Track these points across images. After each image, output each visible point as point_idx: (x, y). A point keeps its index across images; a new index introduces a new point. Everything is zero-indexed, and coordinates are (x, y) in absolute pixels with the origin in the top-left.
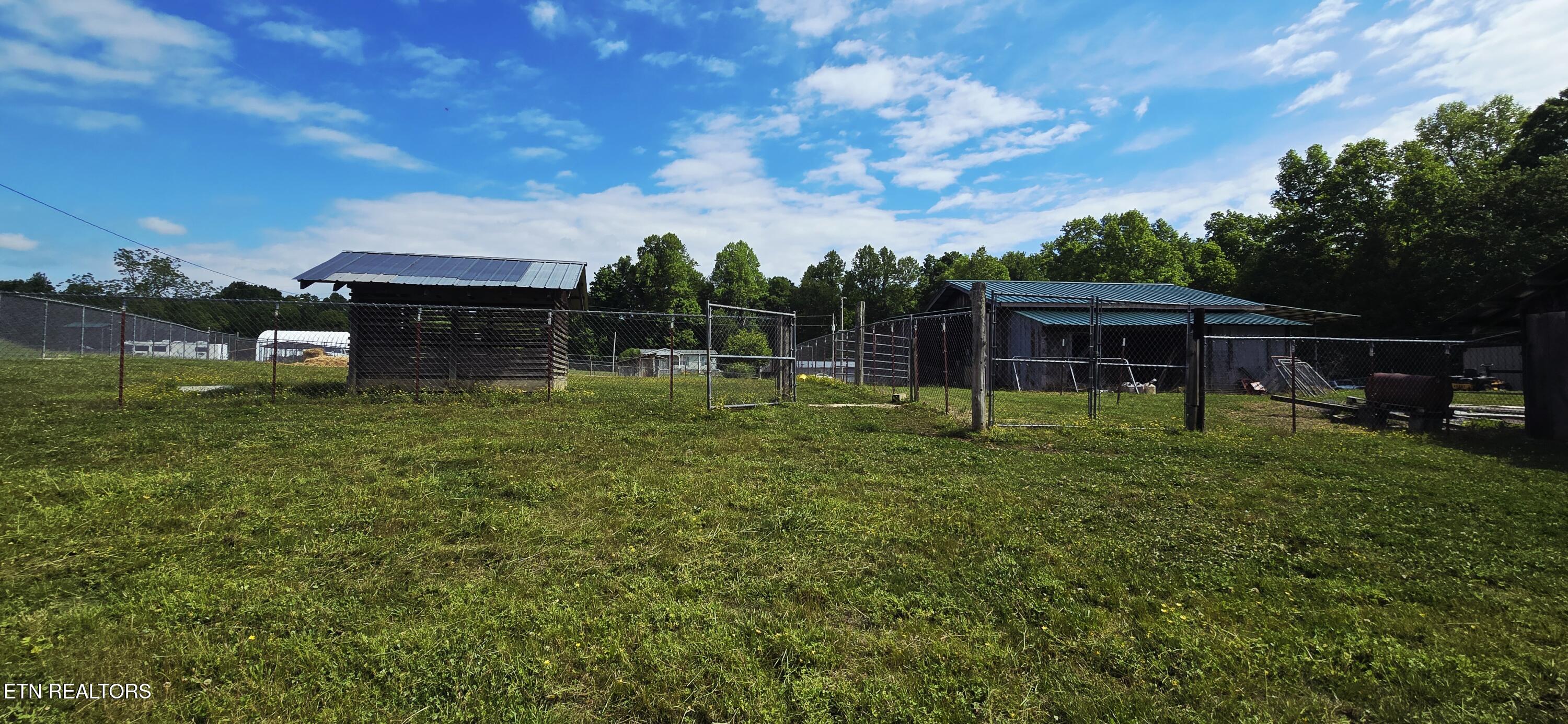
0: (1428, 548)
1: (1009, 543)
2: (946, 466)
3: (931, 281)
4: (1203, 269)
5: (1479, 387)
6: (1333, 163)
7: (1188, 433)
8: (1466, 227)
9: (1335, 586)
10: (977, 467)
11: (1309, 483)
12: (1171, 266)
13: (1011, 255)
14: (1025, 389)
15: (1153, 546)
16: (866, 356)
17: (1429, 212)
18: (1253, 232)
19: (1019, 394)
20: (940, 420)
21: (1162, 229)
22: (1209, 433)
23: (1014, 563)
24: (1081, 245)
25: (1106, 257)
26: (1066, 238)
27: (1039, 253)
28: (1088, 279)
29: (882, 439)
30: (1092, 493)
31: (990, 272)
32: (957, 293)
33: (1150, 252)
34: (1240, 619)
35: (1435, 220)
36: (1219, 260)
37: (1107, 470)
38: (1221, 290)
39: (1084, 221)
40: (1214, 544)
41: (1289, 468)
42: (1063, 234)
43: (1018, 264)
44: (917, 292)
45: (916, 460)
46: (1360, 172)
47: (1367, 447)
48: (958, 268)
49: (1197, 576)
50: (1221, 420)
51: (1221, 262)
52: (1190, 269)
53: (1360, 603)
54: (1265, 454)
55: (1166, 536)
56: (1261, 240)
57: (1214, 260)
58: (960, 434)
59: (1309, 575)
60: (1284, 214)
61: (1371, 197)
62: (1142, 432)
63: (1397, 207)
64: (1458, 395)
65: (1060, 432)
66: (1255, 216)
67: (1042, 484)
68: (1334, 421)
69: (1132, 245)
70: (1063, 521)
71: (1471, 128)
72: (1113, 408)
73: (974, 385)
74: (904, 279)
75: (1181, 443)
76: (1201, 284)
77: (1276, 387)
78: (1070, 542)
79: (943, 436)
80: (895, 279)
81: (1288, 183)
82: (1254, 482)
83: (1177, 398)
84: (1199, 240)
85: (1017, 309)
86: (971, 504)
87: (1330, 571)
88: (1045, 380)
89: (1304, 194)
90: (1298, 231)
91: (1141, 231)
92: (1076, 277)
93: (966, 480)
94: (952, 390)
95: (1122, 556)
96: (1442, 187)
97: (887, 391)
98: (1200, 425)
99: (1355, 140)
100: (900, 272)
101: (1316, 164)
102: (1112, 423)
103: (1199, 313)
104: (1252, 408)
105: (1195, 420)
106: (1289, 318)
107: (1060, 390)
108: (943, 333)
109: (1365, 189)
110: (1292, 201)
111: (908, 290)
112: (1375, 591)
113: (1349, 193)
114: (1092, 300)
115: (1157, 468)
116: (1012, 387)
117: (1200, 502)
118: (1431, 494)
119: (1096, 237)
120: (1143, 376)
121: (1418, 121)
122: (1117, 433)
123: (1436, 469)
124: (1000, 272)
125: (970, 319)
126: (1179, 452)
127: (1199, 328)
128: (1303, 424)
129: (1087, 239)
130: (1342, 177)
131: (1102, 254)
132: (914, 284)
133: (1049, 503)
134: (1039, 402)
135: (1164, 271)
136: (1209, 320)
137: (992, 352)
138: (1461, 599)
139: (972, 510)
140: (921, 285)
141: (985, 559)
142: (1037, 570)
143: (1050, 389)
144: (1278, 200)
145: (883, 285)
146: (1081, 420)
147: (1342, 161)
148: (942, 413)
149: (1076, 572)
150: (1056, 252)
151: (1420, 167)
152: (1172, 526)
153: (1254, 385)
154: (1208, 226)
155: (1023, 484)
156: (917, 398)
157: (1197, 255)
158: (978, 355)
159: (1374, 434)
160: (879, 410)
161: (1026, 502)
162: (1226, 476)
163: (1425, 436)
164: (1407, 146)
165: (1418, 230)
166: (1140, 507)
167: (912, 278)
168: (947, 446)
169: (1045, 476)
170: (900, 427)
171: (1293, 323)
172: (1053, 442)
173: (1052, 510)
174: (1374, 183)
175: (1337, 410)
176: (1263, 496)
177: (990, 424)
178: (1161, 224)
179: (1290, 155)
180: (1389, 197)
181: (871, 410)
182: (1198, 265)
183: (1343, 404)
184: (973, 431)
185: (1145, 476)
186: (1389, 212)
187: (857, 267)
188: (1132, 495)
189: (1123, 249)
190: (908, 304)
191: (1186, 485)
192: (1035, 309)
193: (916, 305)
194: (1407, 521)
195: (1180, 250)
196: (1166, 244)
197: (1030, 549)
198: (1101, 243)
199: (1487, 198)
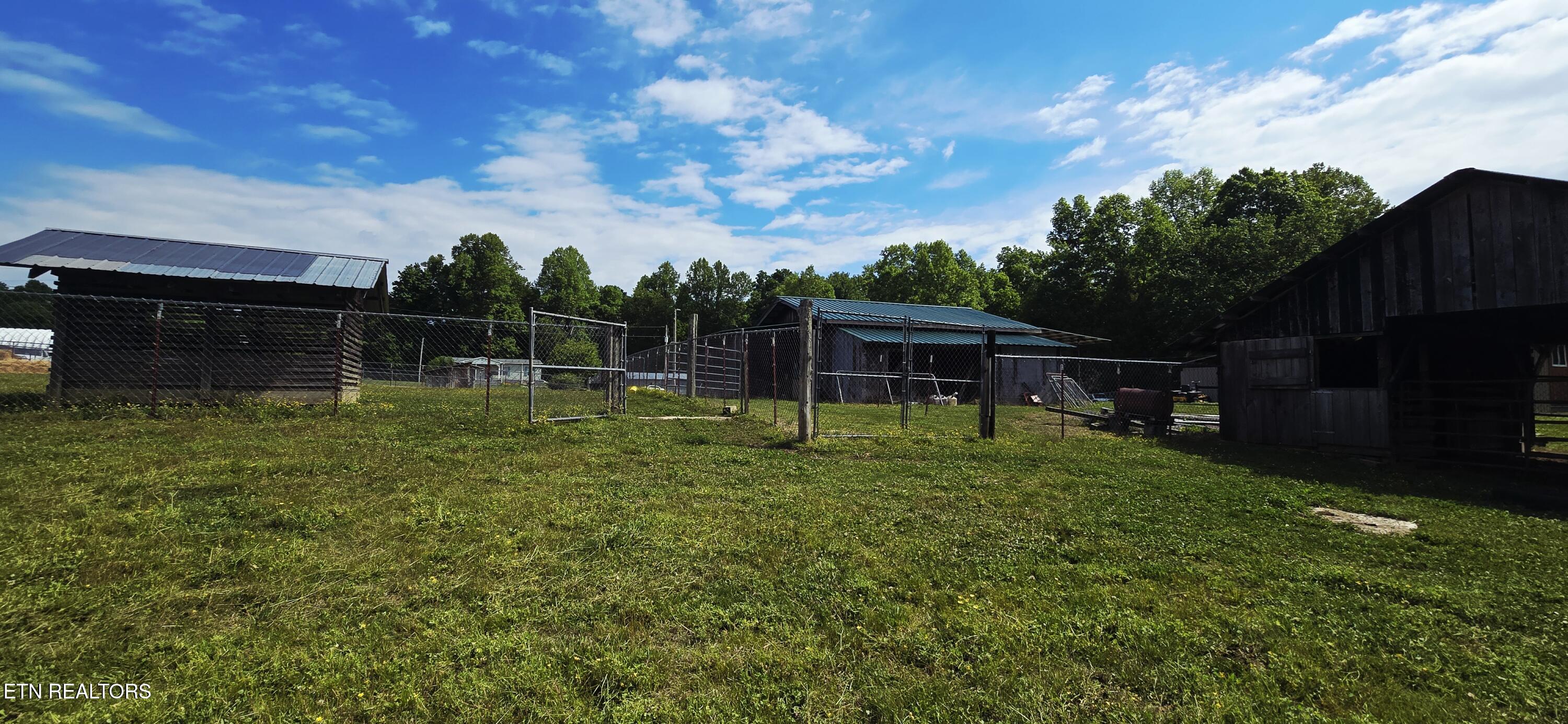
0: (1156, 533)
1: (830, 548)
2: (773, 476)
3: (763, 296)
4: (996, 295)
5: (1191, 399)
6: (1093, 212)
7: (982, 440)
8: (1184, 272)
9: (1092, 570)
10: (802, 477)
11: (1073, 482)
12: (970, 291)
13: (836, 274)
14: (847, 401)
15: (952, 544)
16: (698, 369)
17: (1157, 257)
18: (1034, 266)
19: (841, 406)
20: (768, 432)
21: (963, 259)
22: (999, 440)
23: (833, 567)
24: (897, 269)
25: (919, 281)
26: (885, 262)
27: (861, 274)
28: (903, 300)
29: (712, 451)
30: (903, 497)
31: (817, 290)
32: (786, 309)
33: (954, 279)
34: (1020, 604)
35: (1162, 263)
36: (1008, 289)
37: (916, 476)
38: (1009, 314)
39: (899, 247)
40: (1001, 538)
41: (1058, 469)
42: (882, 258)
43: (842, 283)
44: (749, 307)
45: (745, 472)
46: (1111, 220)
47: (1116, 450)
48: (788, 285)
49: (987, 568)
50: (1008, 428)
51: (1009, 290)
52: (985, 295)
53: (1109, 583)
54: (1041, 457)
55: (963, 534)
56: (1039, 273)
57: (1004, 288)
58: (787, 445)
59: (1073, 561)
60: (1057, 251)
61: (1119, 241)
62: (945, 440)
63: (1137, 252)
64: (1177, 406)
65: (877, 441)
66: (1035, 252)
67: (860, 491)
68: (1092, 428)
69: (939, 271)
70: (878, 525)
71: (1185, 192)
72: (922, 419)
73: (801, 397)
74: (737, 293)
75: (977, 449)
76: (994, 309)
77: (1050, 400)
78: (883, 544)
79: (771, 447)
80: (728, 293)
81: (1060, 226)
82: (1031, 483)
83: (974, 409)
84: (993, 270)
85: (840, 325)
86: (796, 513)
87: (1088, 557)
88: (865, 393)
89: (1071, 236)
90: (1067, 266)
91: (947, 259)
92: (892, 299)
93: (792, 489)
94: (780, 402)
95: (927, 555)
96: (1166, 237)
97: (718, 404)
98: (992, 435)
99: (1108, 194)
100: (734, 286)
101: (1080, 211)
102: (921, 432)
103: (991, 334)
104: (1032, 418)
105: (988, 430)
106: (1060, 340)
107: (877, 402)
108: (772, 348)
109: (1116, 235)
110: (1063, 241)
111: (741, 304)
112: (1120, 572)
113: (1103, 237)
114: (905, 320)
115: (956, 472)
116: (835, 400)
117: (990, 502)
118: (1158, 488)
119: (909, 262)
120: (947, 390)
121: (1151, 183)
122: (925, 442)
123: (1161, 467)
124: (827, 291)
125: (798, 334)
126: (974, 457)
127: (992, 348)
128: (1070, 431)
129: (902, 264)
130: (1099, 223)
131: (915, 278)
132: (746, 299)
133: (867, 508)
134: (859, 414)
135: (965, 297)
136: (1000, 341)
137: (818, 367)
138: (1178, 573)
139: (797, 519)
140: (753, 300)
141: (807, 565)
142: (853, 573)
143: (868, 401)
144: (1052, 240)
145: (717, 298)
146: (895, 430)
147: (1099, 211)
148: (771, 425)
149: (888, 572)
150: (876, 274)
151: (1152, 220)
152: (968, 524)
153: (1033, 397)
154: (1000, 258)
155: (843, 491)
156: (747, 410)
157: (990, 284)
158: (804, 369)
159: (1120, 439)
160: (710, 423)
161: (845, 508)
162: (1011, 478)
163: (1155, 440)
164: (1143, 203)
165: (1151, 271)
166: (942, 508)
167: (745, 293)
168: (774, 457)
169: (863, 482)
170: (730, 439)
171: (1063, 345)
172: (870, 450)
173: (868, 515)
174: (1121, 230)
175: (1094, 419)
176: (1039, 494)
177: (815, 435)
178: (962, 254)
179: (1061, 202)
180: (1131, 243)
181: (702, 422)
182: (991, 292)
183: (1098, 414)
184: (799, 442)
185: (947, 480)
186: (1131, 255)
187: (691, 279)
188: (936, 498)
189: (932, 274)
190: (740, 318)
191: (980, 487)
192: (856, 326)
193: (748, 319)
194: (1142, 511)
195: (978, 278)
196: (966, 272)
197: (848, 552)
198: (914, 268)
199: (1197, 251)
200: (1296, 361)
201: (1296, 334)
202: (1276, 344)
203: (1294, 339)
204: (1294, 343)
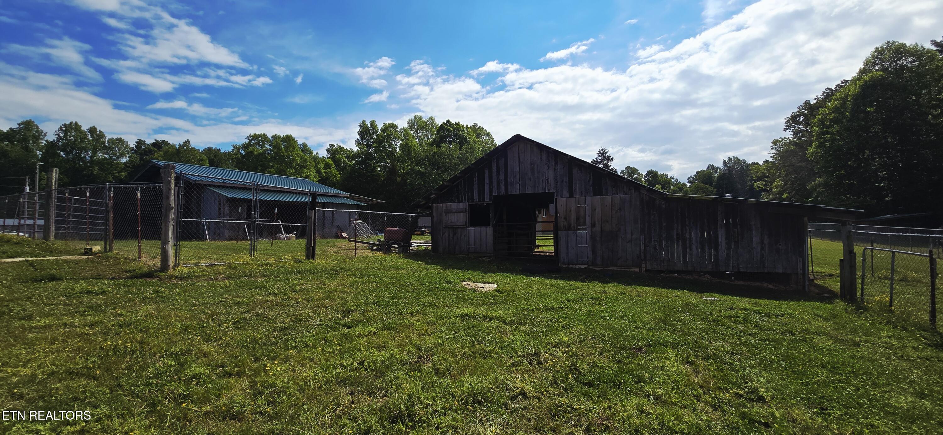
0: (394, 304)
1: (172, 350)
2: (130, 300)
3: (141, 159)
4: (325, 173)
5: (422, 233)
6: (380, 131)
7: (307, 261)
8: (422, 168)
9: (359, 330)
10: (159, 297)
11: (356, 282)
12: (309, 169)
13: (210, 149)
14: (213, 239)
15: (274, 330)
16: (58, 215)
17: (410, 159)
18: (348, 157)
19: (207, 243)
20: (132, 266)
21: (305, 148)
22: (318, 260)
23: (173, 363)
24: (258, 150)
25: (274, 159)
26: (249, 144)
27: (230, 150)
28: (262, 171)
29: (63, 285)
30: (243, 304)
31: (193, 159)
32: (157, 168)
33: (298, 160)
34: (312, 360)
35: (412, 162)
36: (333, 169)
37: (256, 288)
38: (333, 185)
39: (261, 135)
40: (308, 321)
41: (349, 275)
42: (247, 141)
43: (215, 156)
44: (127, 166)
45: (100, 300)
46: (389, 136)
47: (382, 262)
48: (166, 152)
49: (295, 342)
50: (325, 253)
51: (334, 170)
52: (318, 172)
53: (366, 336)
54: (340, 269)
55: (283, 322)
56: (351, 161)
57: (330, 169)
58: (149, 275)
59: (349, 328)
60: (361, 150)
61: (392, 149)
62: (281, 263)
63: (401, 155)
64: (413, 237)
65: (230, 267)
66: (349, 149)
67: (209, 303)
68: (373, 250)
69: (289, 154)
70: (219, 326)
71: (423, 127)
72: (269, 250)
73: (163, 237)
74: (115, 155)
75: (302, 267)
76: (324, 181)
77: (352, 236)
78: (221, 338)
79: (132, 278)
80: (104, 153)
81: (362, 136)
82: (332, 285)
83: (303, 242)
84: (324, 157)
85: (210, 186)
86: (145, 328)
87: (357, 323)
88: (227, 233)
89: (368, 143)
90: (366, 159)
91: (294, 147)
92: (255, 169)
93: (144, 309)
94: (144, 243)
95: (254, 341)
96: (414, 149)
97: (82, 245)
98: (313, 257)
99: (388, 122)
100: (111, 148)
101: (373, 129)
102: (265, 258)
103: (314, 196)
104: (340, 246)
105: (311, 254)
106: (359, 201)
107: (236, 239)
108: (137, 199)
109: (390, 145)
110: (364, 145)
111: (118, 164)
112: (373, 329)
113: (385, 146)
114: (254, 184)
115: (286, 283)
116: (203, 239)
117: (305, 299)
118: (399, 280)
119: (268, 146)
120: (288, 230)
121: (408, 120)
122: (267, 265)
123: (402, 269)
124: (202, 160)
125: (162, 190)
126: (299, 272)
127: (314, 204)
128: (360, 253)
129: (262, 147)
130: (382, 137)
131: (271, 157)
132: (123, 160)
133: (211, 315)
134: (220, 248)
135: (306, 172)
136: (319, 200)
137: (179, 214)
138: (401, 324)
139: (145, 332)
140: (131, 161)
141: (148, 367)
142: (191, 364)
143: (231, 239)
144: (358, 144)
145: (91, 157)
146: (245, 258)
147: (382, 130)
148: (135, 260)
149: (221, 358)
150: (242, 152)
151: (408, 139)
152: (288, 315)
153: (343, 234)
154: (328, 151)
155: (194, 305)
156: (111, 250)
157: (322, 166)
158: (167, 216)
159: (385, 256)
160: (67, 262)
161: (193, 317)
162: (321, 283)
163: (401, 255)
164: (404, 129)
165: (407, 166)
166: (271, 308)
167: (122, 155)
168: (134, 285)
169: (213, 297)
170: (88, 274)
171: (360, 204)
172: (224, 273)
173: (212, 320)
174: (393, 143)
175: (374, 245)
176: (335, 291)
177: (176, 265)
178: (304, 145)
179: (364, 122)
180: (398, 150)
181: (57, 262)
182: (323, 171)
183: (376, 242)
184: (161, 272)
185: (278, 288)
186: (398, 157)
187: (59, 138)
188: (268, 301)
189: (283, 156)
190: (117, 175)
191: (299, 290)
192: (223, 187)
193: (125, 176)
194: (390, 294)
195: (314, 161)
196: (307, 157)
197: (189, 350)
198: (271, 150)
199: (427, 157)
200: (462, 214)
201: (462, 202)
202: (454, 206)
203: (461, 204)
204: (461, 205)
